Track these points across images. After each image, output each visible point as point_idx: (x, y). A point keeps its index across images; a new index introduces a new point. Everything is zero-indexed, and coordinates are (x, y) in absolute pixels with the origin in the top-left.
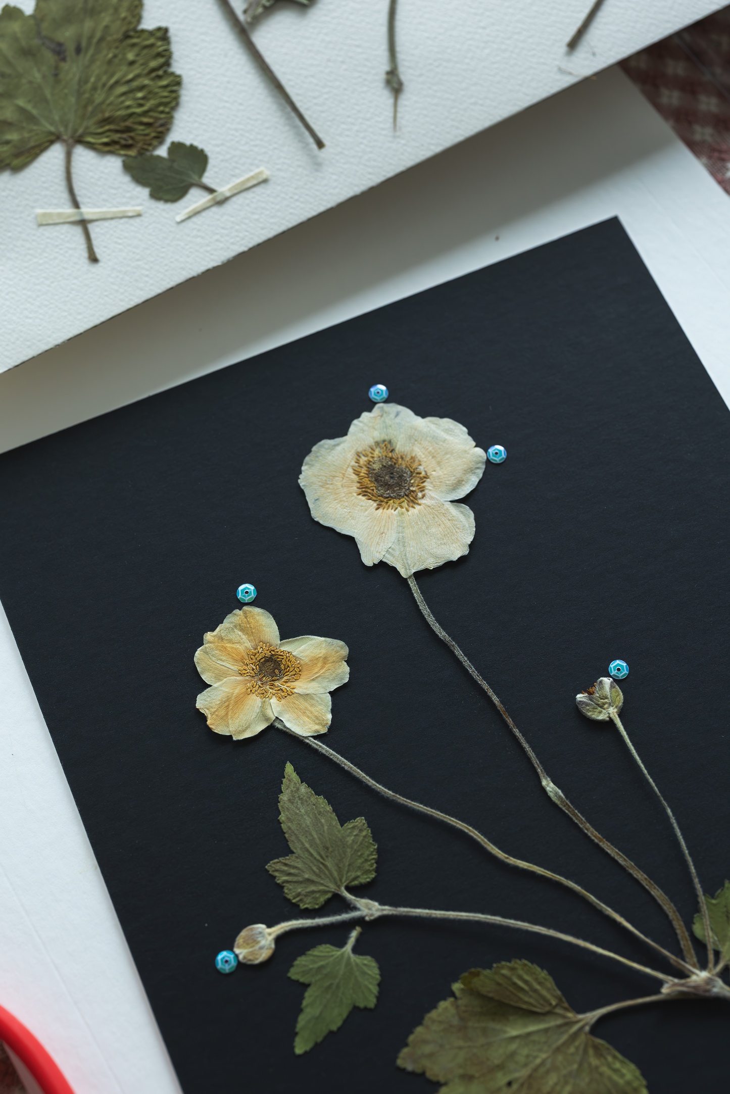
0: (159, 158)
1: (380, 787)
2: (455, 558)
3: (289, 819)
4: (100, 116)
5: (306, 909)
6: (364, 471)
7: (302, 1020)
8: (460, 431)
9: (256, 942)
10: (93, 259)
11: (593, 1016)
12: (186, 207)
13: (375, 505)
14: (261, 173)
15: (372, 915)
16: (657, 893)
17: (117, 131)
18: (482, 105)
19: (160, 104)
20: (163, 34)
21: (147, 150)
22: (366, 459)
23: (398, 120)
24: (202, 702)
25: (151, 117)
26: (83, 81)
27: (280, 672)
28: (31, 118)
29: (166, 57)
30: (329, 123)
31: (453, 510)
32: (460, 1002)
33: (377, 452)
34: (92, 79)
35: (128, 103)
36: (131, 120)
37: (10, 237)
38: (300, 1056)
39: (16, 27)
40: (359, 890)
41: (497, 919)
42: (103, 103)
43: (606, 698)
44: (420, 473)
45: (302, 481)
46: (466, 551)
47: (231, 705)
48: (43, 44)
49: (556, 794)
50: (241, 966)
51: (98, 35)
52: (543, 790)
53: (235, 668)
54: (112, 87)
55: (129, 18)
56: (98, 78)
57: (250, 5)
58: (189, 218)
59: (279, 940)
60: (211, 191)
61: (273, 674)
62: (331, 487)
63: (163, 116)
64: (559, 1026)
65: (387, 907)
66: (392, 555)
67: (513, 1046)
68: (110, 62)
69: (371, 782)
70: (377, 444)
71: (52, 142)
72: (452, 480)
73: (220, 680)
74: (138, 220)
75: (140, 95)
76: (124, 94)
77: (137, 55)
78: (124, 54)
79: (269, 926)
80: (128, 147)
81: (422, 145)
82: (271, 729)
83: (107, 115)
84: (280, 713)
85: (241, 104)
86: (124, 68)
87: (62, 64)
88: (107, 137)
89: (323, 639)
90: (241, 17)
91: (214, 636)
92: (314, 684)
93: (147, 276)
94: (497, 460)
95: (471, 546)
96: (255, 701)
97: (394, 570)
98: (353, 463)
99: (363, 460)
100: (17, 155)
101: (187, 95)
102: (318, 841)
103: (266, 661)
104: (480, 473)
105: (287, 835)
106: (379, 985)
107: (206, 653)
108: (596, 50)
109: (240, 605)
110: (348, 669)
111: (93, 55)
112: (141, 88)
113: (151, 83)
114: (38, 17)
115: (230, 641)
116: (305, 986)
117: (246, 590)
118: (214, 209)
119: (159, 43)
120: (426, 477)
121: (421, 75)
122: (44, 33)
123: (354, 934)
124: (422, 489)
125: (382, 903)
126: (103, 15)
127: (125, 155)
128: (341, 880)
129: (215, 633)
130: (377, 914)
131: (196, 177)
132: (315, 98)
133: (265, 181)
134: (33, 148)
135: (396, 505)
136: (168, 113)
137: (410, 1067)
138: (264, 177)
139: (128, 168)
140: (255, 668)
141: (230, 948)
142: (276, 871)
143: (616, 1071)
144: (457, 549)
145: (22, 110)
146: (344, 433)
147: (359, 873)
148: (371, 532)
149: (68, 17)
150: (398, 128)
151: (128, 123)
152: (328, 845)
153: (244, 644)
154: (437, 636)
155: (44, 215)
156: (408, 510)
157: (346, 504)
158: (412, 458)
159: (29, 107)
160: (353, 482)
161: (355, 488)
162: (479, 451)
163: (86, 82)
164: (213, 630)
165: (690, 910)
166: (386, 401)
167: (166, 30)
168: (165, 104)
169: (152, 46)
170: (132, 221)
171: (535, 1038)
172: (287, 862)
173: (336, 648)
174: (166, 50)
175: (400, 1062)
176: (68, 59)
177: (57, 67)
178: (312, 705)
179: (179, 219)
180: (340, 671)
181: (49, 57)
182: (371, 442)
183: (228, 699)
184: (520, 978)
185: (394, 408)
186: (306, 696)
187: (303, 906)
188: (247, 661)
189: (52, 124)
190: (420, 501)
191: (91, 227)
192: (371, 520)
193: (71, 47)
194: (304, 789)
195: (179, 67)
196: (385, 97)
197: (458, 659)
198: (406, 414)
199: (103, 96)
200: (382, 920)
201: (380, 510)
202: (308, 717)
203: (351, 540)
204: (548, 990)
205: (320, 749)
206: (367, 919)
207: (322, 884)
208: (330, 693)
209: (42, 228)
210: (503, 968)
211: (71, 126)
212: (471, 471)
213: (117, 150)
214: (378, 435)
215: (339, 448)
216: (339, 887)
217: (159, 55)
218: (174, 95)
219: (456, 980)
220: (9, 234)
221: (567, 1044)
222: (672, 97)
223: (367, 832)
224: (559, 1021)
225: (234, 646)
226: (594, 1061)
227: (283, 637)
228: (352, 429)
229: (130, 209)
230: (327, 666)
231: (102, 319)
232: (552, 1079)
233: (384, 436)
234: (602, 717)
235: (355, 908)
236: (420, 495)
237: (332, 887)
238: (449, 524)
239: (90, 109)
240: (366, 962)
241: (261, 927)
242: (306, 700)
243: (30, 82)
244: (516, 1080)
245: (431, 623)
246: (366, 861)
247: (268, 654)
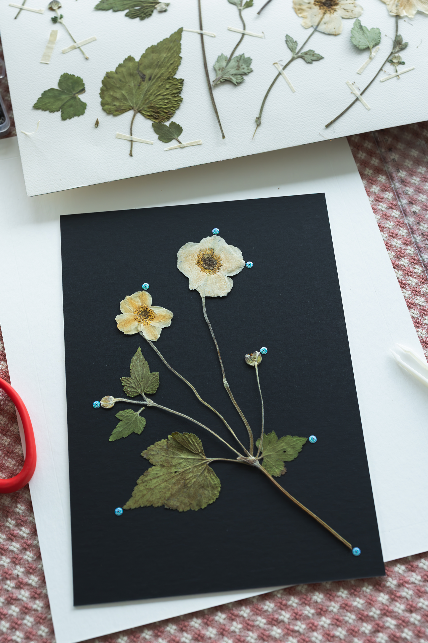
0: (165, 125)
1: (167, 364)
2: (221, 296)
3: (133, 365)
4: (149, 105)
5: (129, 396)
6: (201, 256)
7: (115, 431)
8: (240, 253)
9: (108, 401)
10: (131, 155)
11: (211, 460)
12: (169, 146)
13: (200, 269)
14: (199, 141)
15: (150, 405)
16: (248, 428)
17: (154, 112)
18: (287, 139)
19: (172, 107)
20: (181, 82)
21: (162, 122)
22: (203, 253)
23: (255, 136)
24: (118, 318)
25: (167, 110)
26: (148, 91)
27: (147, 316)
28: (126, 99)
29: (180, 91)
30: (230, 130)
31: (227, 280)
32: (169, 441)
33: (208, 252)
34: (151, 91)
35: (161, 103)
36: (160, 109)
37: (105, 139)
38: (110, 442)
39: (131, 64)
40: (148, 396)
41: (191, 419)
42: (152, 100)
43: (256, 359)
44: (220, 263)
45: (178, 254)
46: (226, 295)
47: (127, 322)
48: (138, 73)
49: (226, 385)
50: (101, 408)
51: (159, 75)
52: (223, 382)
53: (133, 310)
54: (157, 96)
55: (172, 72)
56: (154, 91)
57: (216, 79)
58: (169, 150)
59: (116, 403)
60: (180, 143)
61: (145, 316)
62: (187, 259)
63: (172, 111)
64: (199, 459)
65: (156, 404)
66: (200, 289)
67: (181, 461)
68: (160, 86)
69: (165, 362)
70: (209, 249)
71: (130, 109)
72: (230, 269)
73: (126, 313)
74: (151, 146)
75: (166, 101)
76: (160, 99)
77: (170, 87)
78: (165, 85)
79: (115, 398)
80: (156, 119)
81: (260, 148)
82: (138, 334)
83: (152, 105)
84: (143, 330)
85: (201, 115)
86: (164, 90)
87: (143, 82)
88: (150, 113)
89: (166, 309)
90: (212, 83)
91: (130, 297)
92: (158, 324)
93: (147, 166)
94: (249, 267)
95: (228, 293)
96: (136, 323)
97: (199, 293)
98: (198, 253)
99: (202, 253)
100: (116, 111)
101: (183, 106)
102: (140, 376)
103: (144, 311)
104: (241, 270)
105: (131, 370)
106: (144, 428)
107: (125, 302)
108: (335, 130)
109: (142, 290)
110: (171, 322)
111: (155, 82)
112: (167, 99)
113: (172, 98)
114: (139, 63)
115: (134, 301)
116: (120, 420)
117: (146, 285)
118: (179, 149)
119: (179, 85)
120: (222, 265)
121: (269, 122)
122: (140, 69)
123: (142, 409)
124: (219, 269)
125: (154, 402)
126: (163, 68)
127: (154, 121)
128: (143, 390)
129: (130, 296)
130: (152, 405)
131: (176, 137)
132: (228, 120)
133: (200, 145)
134: (123, 110)
135: (207, 272)
136: (174, 111)
137: (145, 457)
138: (200, 143)
139: (153, 126)
140: (139, 312)
141: (99, 401)
142: (123, 381)
143: (212, 479)
144: (223, 293)
145: (123, 95)
146: (199, 242)
147: (150, 390)
148: (195, 279)
149: (150, 66)
150: (254, 139)
151: (158, 110)
152: (143, 378)
153: (139, 303)
154: (205, 320)
155: (119, 135)
156: (211, 275)
157: (191, 266)
158: (219, 257)
159: (126, 95)
160: (195, 259)
161: (196, 262)
162: (244, 262)
163: (149, 91)
164: (130, 295)
165: (257, 436)
166: (218, 235)
167: (183, 80)
168: (174, 107)
169: (177, 84)
170: (149, 145)
171: (188, 460)
172: (128, 379)
173: (170, 314)
174: (180, 88)
175: (142, 454)
176: (145, 81)
177: (140, 83)
178: (155, 331)
179: (165, 149)
180: (168, 322)
181: (139, 79)
182: (207, 247)
183: (127, 320)
184: (191, 440)
185: (219, 238)
186: (153, 327)
187: (128, 395)
188: (138, 309)
189: (132, 103)
190: (216, 273)
191: (133, 143)
192: (197, 274)
193: (147, 77)
194: (142, 357)
195: (182, 95)
196: (254, 126)
197: (210, 330)
198: (223, 241)
199: (153, 98)
200: (153, 407)
201: (202, 272)
202: (152, 334)
203: (188, 279)
204: (199, 446)
205: (152, 346)
206: (148, 405)
207: (137, 390)
208: (162, 328)
209: (117, 139)
210: (186, 434)
211: (138, 105)
212: (238, 268)
213: (152, 119)
214: (210, 246)
215: (195, 246)
216: (142, 392)
217: (178, 89)
218: (178, 105)
219: (170, 434)
220: (105, 138)
221: (199, 466)
222: (362, 155)
223: (158, 378)
224: (200, 458)
225: (135, 303)
226: (206, 474)
227: (152, 305)
228: (202, 241)
229: (150, 141)
230: (164, 319)
231: (127, 177)
232: (191, 475)
233: (212, 247)
234: (252, 364)
235: (145, 401)
236: (217, 271)
237: (140, 392)
238: (223, 284)
239: (147, 101)
240: (142, 419)
241: (112, 397)
242: (153, 328)
243: (129, 86)
244: (178, 472)
245: (205, 315)
246: (154, 387)
247: (146, 309)
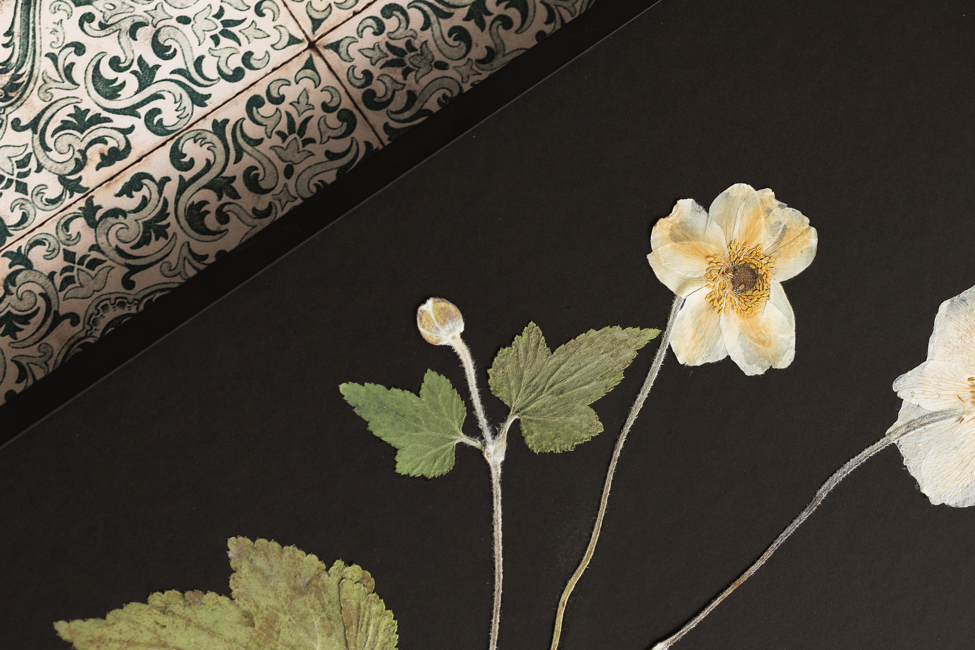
2: (923, 490)
3: (592, 341)
7: (379, 390)
9: (443, 324)
15: (489, 457)
24: (686, 207)
27: (742, 291)
38: (338, 391)
46: (935, 501)
47: (690, 242)
53: (736, 237)
59: (448, 349)
61: (738, 283)
65: (500, 471)
73: (717, 222)
79: (463, 336)
82: (670, 296)
84: (690, 303)
91: (770, 202)
92: (736, 335)
95: (944, 507)
96: (700, 270)
97: (893, 418)
102: (568, 381)
103: (752, 270)
105: (572, 341)
106: (423, 477)
107: (748, 197)
115: (766, 223)
125: (504, 465)
128: (523, 413)
129: (775, 201)
130: (490, 461)
140: (741, 259)
142: (529, 335)
147: (535, 434)
148: (938, 380)
152: (566, 394)
153: (765, 241)
164: (778, 198)
172: (541, 346)
178: (709, 339)
180: (756, 363)
183: (697, 237)
186: (718, 329)
187: (488, 370)
188: (747, 249)
192: (952, 376)
200: (485, 471)
202: (693, 337)
203: (923, 357)
206: (486, 454)
207: (517, 391)
208: (729, 357)
216: (516, 412)
225: (763, 228)
227: (786, 285)
230: (760, 346)
235: (495, 434)
237: (513, 404)
240: (449, 459)
241: (461, 327)
242: (713, 330)
246: (551, 441)
247: (760, 273)
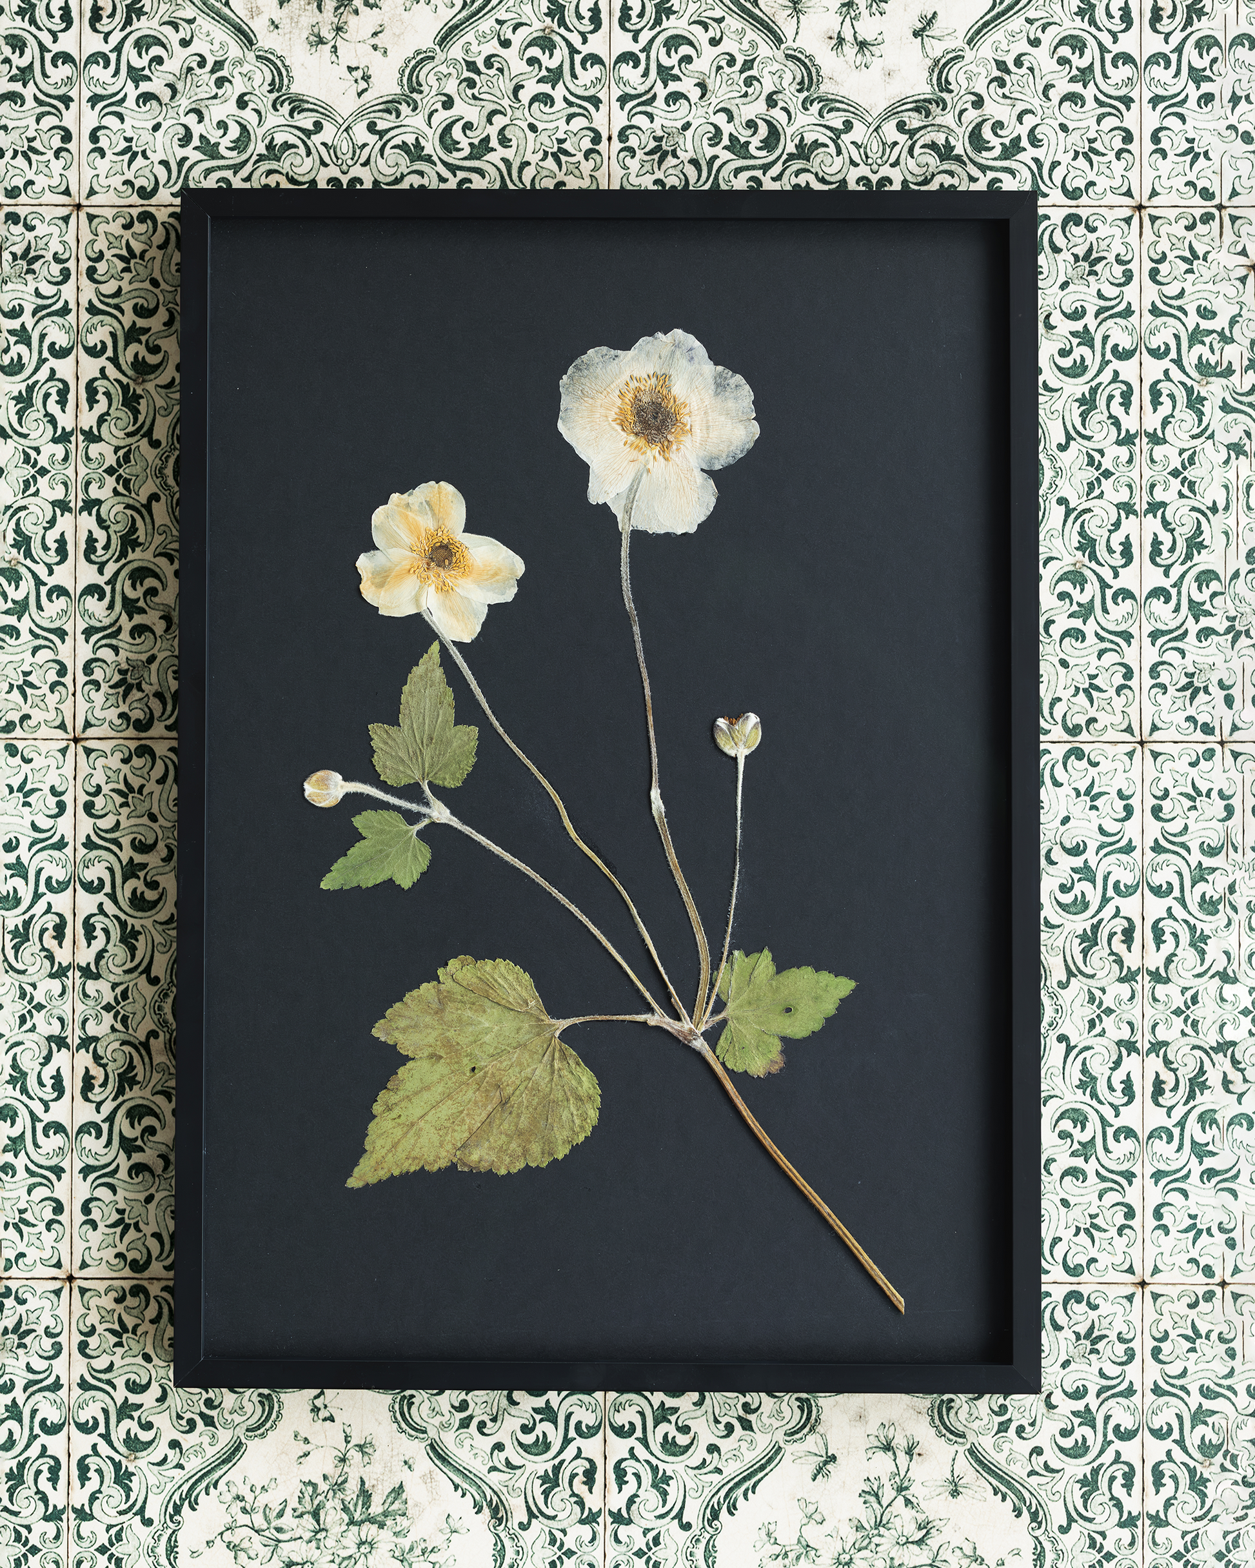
2: (677, 532)
3: (411, 693)
5: (385, 783)
6: (630, 398)
7: (342, 863)
9: (327, 787)
13: (626, 440)
15: (441, 819)
22: (637, 385)
24: (364, 562)
27: (450, 564)
33: (652, 383)
43: (744, 735)
45: (563, 384)
46: (692, 530)
47: (390, 577)
49: (658, 808)
52: (649, 800)
53: (409, 542)
59: (348, 796)
61: (442, 563)
65: (455, 819)
66: (619, 504)
70: (656, 374)
72: (712, 446)
73: (390, 548)
79: (345, 779)
82: (418, 617)
84: (432, 606)
89: (505, 548)
91: (402, 499)
92: (477, 590)
96: (414, 582)
97: (614, 518)
98: (622, 385)
99: (634, 385)
102: (426, 727)
103: (440, 546)
105: (401, 708)
106: (422, 875)
107: (387, 513)
110: (515, 591)
115: (414, 512)
124: (679, 443)
125: (453, 813)
128: (426, 775)
129: (403, 496)
130: (444, 821)
140: (427, 549)
142: (375, 733)
144: (684, 524)
146: (627, 347)
147: (445, 778)
148: (609, 469)
152: (434, 737)
153: (427, 523)
156: (655, 459)
157: (598, 426)
158: (684, 404)
160: (614, 406)
161: (613, 413)
164: (402, 493)
172: (389, 731)
173: (516, 564)
180: (506, 589)
182: (651, 369)
183: (390, 569)
185: (690, 340)
186: (464, 599)
187: (383, 780)
188: (422, 540)
192: (613, 455)
202: (458, 620)
203: (585, 468)
205: (454, 657)
206: (437, 820)
207: (410, 769)
208: (489, 605)
215: (615, 362)
216: (422, 780)
223: (474, 745)
225: (416, 519)
227: (467, 530)
228: (638, 346)
230: (497, 578)
234: (730, 751)
236: (674, 448)
237: (416, 777)
238: (687, 493)
240: (423, 846)
241: (338, 777)
242: (462, 603)
246: (460, 768)
247: (445, 542)
